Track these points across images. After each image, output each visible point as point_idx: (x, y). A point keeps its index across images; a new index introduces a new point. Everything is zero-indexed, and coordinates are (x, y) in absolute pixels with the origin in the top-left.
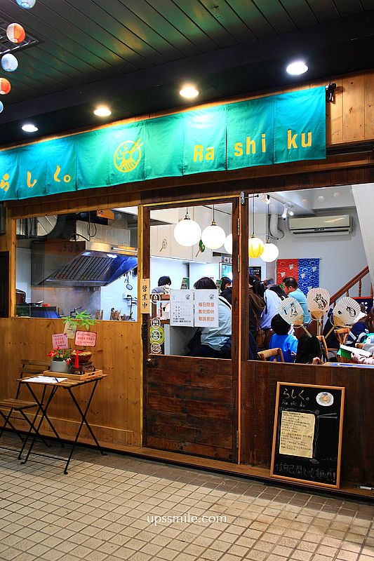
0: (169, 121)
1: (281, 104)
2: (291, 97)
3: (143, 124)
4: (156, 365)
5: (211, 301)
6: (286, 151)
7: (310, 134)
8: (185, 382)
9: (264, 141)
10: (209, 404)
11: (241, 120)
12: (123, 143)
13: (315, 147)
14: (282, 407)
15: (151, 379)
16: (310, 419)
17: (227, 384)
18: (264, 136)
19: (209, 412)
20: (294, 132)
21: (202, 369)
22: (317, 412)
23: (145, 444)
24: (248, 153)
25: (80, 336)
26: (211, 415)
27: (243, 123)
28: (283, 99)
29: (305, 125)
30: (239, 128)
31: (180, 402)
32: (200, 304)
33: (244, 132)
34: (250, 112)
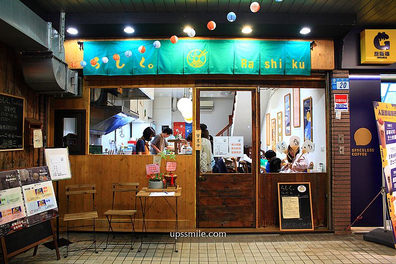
0: (224, 43)
1: (288, 46)
2: (294, 43)
3: (207, 42)
4: (205, 180)
5: (240, 143)
6: (292, 69)
7: (303, 63)
8: (225, 188)
9: (280, 62)
10: (239, 198)
12: (193, 51)
13: (306, 69)
14: (282, 195)
15: (201, 188)
16: (296, 199)
17: (250, 186)
18: (280, 60)
20: (295, 61)
21: (235, 180)
22: (299, 195)
23: (198, 226)
24: (273, 67)
25: (169, 165)
26: (240, 204)
27: (269, 51)
28: (289, 44)
29: (301, 58)
30: (267, 54)
31: (221, 199)
32: (232, 144)
33: (270, 56)
34: (270, 47)
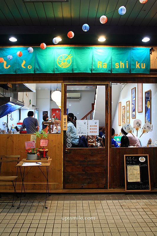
0: (85, 49)
1: (133, 51)
2: (137, 49)
3: (72, 48)
4: (70, 153)
5: (96, 125)
6: (135, 69)
7: (144, 64)
8: (84, 158)
9: (127, 64)
10: (95, 166)
11: (118, 54)
13: (146, 69)
14: (127, 164)
15: (67, 159)
16: (138, 167)
17: (103, 158)
18: (127, 62)
19: (95, 170)
20: (138, 62)
21: (92, 153)
22: (140, 164)
23: (64, 188)
24: (121, 67)
25: (42, 142)
26: (96, 171)
28: (134, 49)
29: (143, 60)
30: (117, 57)
31: (82, 167)
32: (90, 126)
33: (119, 59)
34: (121, 52)
